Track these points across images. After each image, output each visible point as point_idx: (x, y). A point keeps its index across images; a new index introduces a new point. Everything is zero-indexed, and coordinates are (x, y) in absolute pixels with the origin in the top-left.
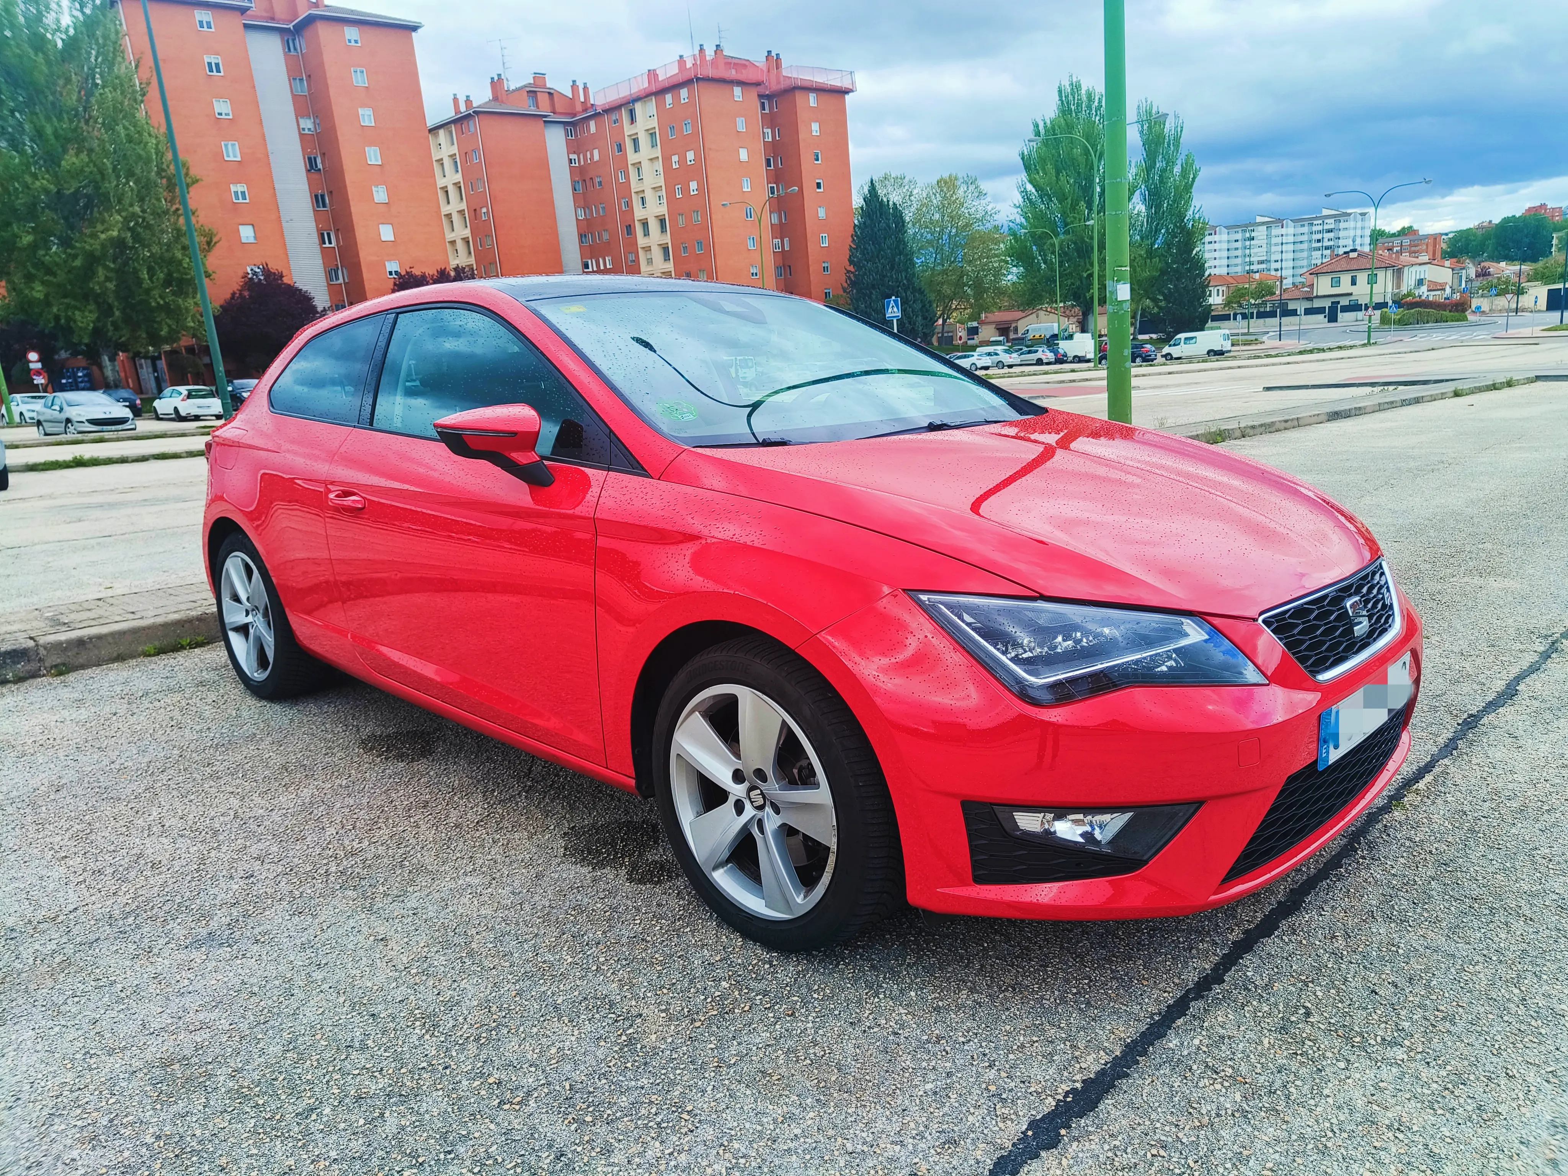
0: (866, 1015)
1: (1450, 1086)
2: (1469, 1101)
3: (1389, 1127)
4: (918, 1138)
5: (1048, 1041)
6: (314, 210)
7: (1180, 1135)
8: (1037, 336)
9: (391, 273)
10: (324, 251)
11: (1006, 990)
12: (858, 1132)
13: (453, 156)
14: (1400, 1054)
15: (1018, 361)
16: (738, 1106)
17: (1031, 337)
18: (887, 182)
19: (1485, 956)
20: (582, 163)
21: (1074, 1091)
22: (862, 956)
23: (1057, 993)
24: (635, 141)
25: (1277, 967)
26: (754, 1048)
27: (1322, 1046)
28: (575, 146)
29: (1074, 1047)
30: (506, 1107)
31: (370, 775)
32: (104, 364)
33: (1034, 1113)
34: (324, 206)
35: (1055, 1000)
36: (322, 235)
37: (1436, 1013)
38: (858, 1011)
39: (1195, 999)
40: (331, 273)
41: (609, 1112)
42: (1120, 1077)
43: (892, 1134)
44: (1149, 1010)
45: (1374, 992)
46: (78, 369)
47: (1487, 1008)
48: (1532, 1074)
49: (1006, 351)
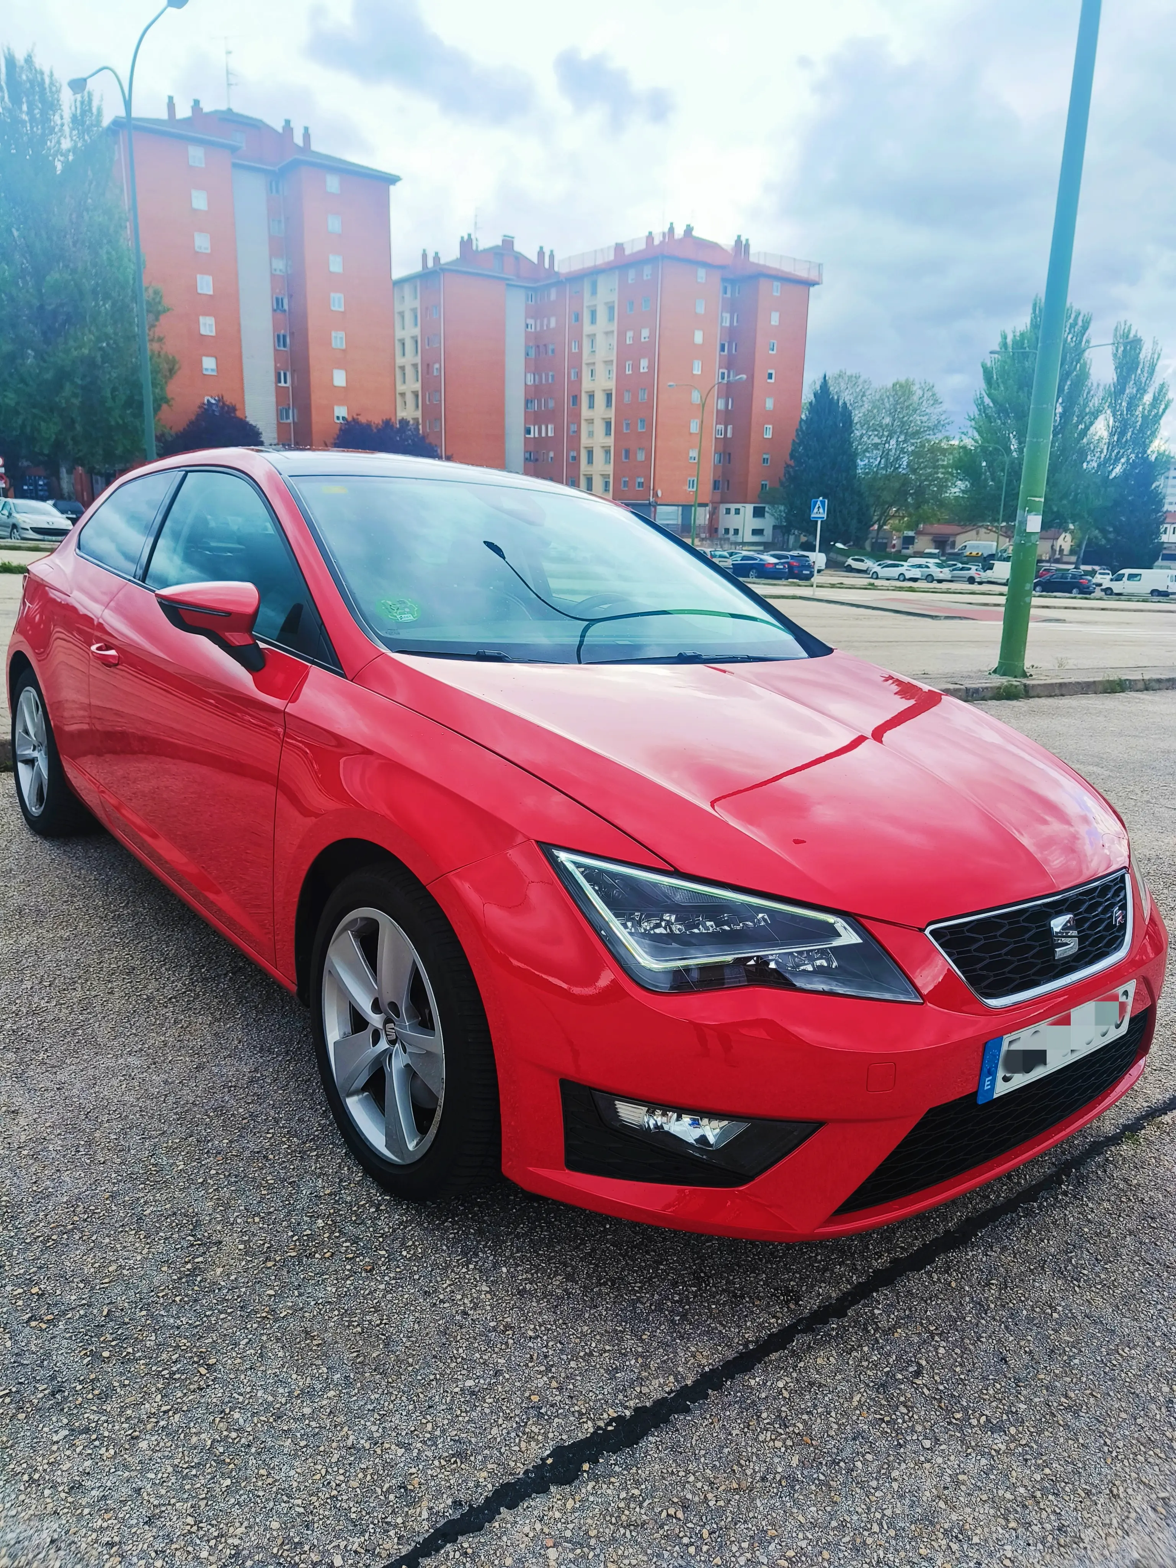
0: (444, 1286)
1: (1038, 1494)
2: (1053, 1517)
3: (946, 1532)
4: (429, 1443)
5: (620, 1353)
6: (275, 350)
7: (710, 1496)
8: (974, 554)
9: (338, 418)
10: (278, 389)
11: (605, 1284)
12: (368, 1424)
13: (414, 310)
14: (999, 1443)
15: (949, 577)
16: (262, 1368)
17: (968, 553)
18: (840, 380)
19: (1149, 1338)
20: (538, 329)
21: (620, 1419)
22: (475, 1214)
23: (656, 1297)
24: (593, 314)
25: (910, 1310)
26: (313, 1303)
27: (916, 1417)
28: (535, 312)
29: (645, 1366)
30: (33, 1324)
31: (97, 932)
32: (61, 476)
33: (564, 1437)
34: (285, 346)
35: (651, 1305)
36: (279, 374)
37: (1063, 1400)
38: (439, 1279)
39: (803, 1331)
40: (281, 412)
41: (130, 1350)
42: (679, 1412)
43: (404, 1433)
44: (747, 1336)
45: (1004, 1360)
46: (40, 478)
47: (1124, 1404)
48: (1139, 1498)
49: (939, 566)
